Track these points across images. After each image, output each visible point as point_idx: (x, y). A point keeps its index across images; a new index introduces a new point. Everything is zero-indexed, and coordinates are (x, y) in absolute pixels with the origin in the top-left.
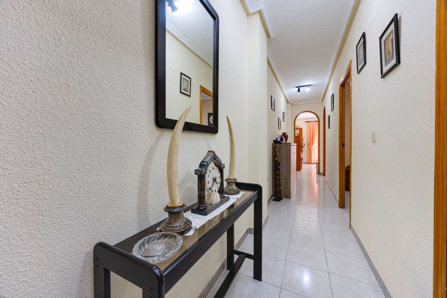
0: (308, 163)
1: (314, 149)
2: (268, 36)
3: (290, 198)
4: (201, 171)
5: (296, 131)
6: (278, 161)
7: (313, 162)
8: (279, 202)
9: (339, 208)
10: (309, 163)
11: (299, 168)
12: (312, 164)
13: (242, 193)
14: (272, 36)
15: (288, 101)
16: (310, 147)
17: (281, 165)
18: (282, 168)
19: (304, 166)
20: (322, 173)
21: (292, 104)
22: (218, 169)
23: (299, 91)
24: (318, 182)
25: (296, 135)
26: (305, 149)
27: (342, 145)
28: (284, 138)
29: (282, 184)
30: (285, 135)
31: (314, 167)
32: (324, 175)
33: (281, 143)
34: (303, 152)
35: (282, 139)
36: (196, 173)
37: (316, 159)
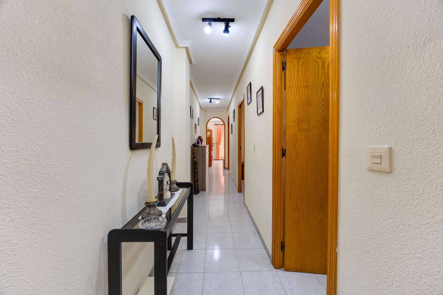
0: (216, 160)
1: (221, 148)
2: (191, 62)
3: (205, 191)
4: (162, 178)
5: (208, 133)
6: (196, 161)
7: (220, 159)
8: (198, 195)
9: (238, 193)
11: (210, 165)
13: (181, 190)
14: (194, 63)
15: (202, 107)
16: (218, 146)
17: (198, 164)
18: (199, 167)
19: (214, 162)
20: (226, 168)
21: (205, 110)
22: (168, 175)
23: (211, 102)
24: (224, 175)
25: (208, 137)
26: (214, 148)
27: (240, 148)
28: (200, 141)
29: (199, 180)
30: (200, 138)
31: (221, 163)
32: (229, 169)
33: (198, 147)
34: (213, 151)
35: (198, 143)
36: (158, 179)
37: (222, 156)
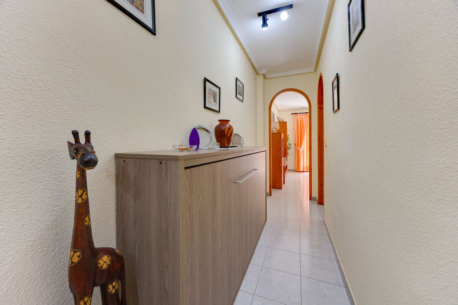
7: (302, 170)
10: (296, 171)
12: (300, 172)
16: (298, 148)
21: (264, 76)
25: (275, 132)
26: (291, 152)
32: (321, 203)
